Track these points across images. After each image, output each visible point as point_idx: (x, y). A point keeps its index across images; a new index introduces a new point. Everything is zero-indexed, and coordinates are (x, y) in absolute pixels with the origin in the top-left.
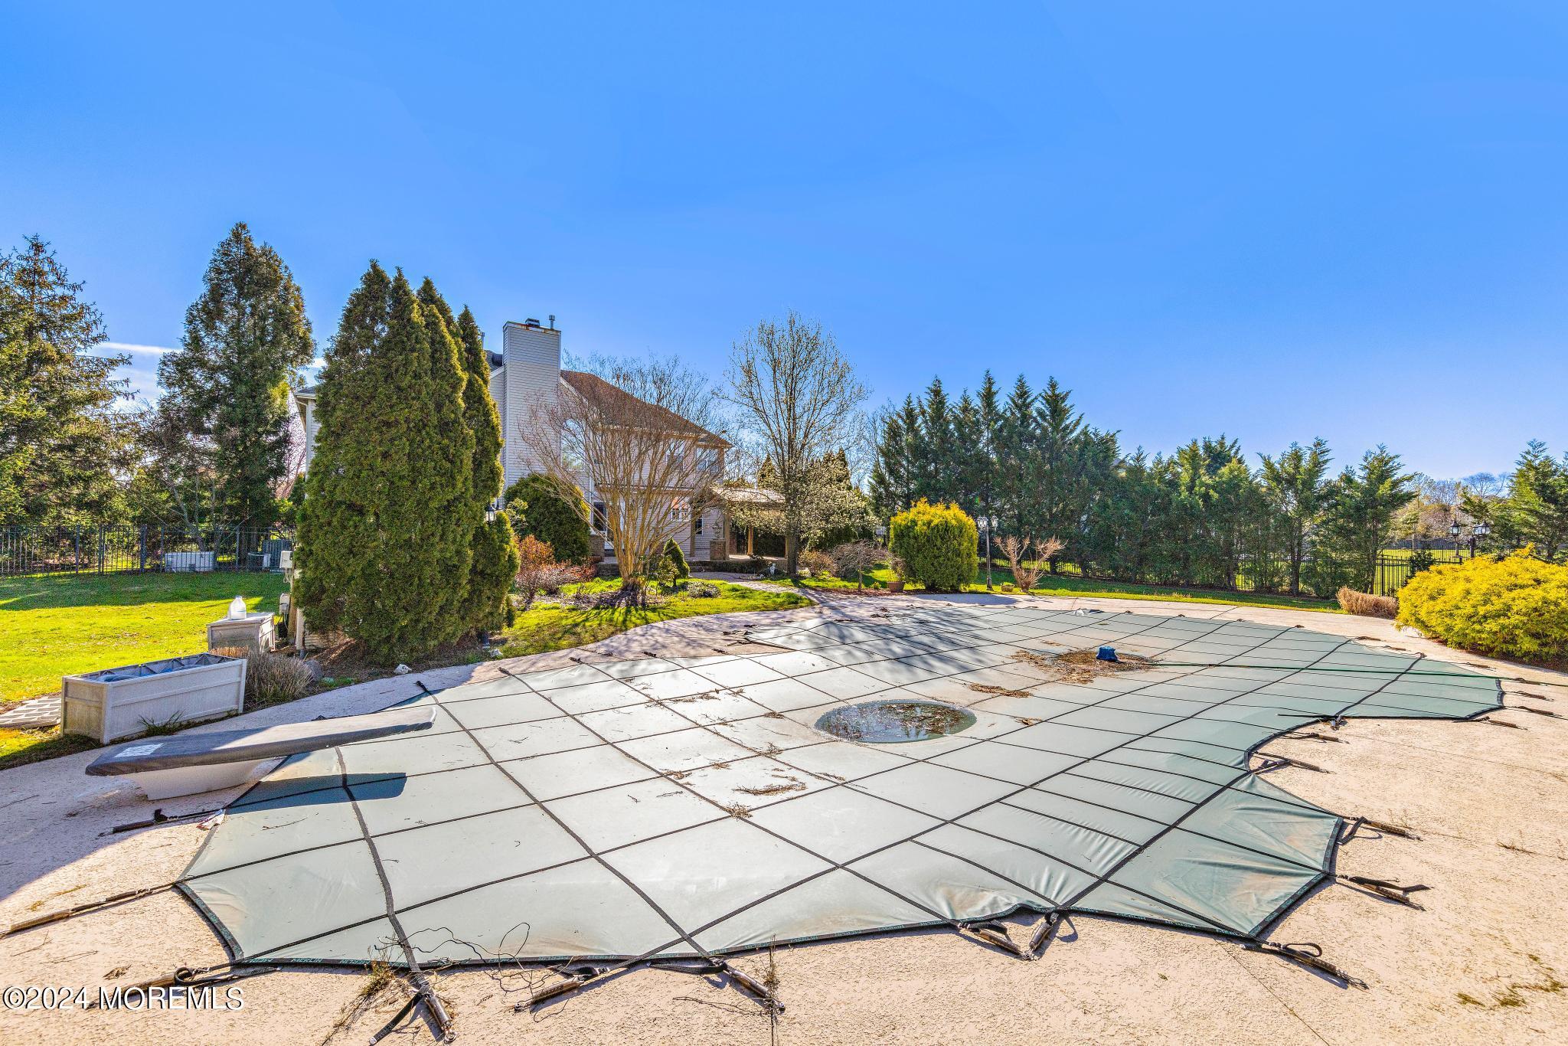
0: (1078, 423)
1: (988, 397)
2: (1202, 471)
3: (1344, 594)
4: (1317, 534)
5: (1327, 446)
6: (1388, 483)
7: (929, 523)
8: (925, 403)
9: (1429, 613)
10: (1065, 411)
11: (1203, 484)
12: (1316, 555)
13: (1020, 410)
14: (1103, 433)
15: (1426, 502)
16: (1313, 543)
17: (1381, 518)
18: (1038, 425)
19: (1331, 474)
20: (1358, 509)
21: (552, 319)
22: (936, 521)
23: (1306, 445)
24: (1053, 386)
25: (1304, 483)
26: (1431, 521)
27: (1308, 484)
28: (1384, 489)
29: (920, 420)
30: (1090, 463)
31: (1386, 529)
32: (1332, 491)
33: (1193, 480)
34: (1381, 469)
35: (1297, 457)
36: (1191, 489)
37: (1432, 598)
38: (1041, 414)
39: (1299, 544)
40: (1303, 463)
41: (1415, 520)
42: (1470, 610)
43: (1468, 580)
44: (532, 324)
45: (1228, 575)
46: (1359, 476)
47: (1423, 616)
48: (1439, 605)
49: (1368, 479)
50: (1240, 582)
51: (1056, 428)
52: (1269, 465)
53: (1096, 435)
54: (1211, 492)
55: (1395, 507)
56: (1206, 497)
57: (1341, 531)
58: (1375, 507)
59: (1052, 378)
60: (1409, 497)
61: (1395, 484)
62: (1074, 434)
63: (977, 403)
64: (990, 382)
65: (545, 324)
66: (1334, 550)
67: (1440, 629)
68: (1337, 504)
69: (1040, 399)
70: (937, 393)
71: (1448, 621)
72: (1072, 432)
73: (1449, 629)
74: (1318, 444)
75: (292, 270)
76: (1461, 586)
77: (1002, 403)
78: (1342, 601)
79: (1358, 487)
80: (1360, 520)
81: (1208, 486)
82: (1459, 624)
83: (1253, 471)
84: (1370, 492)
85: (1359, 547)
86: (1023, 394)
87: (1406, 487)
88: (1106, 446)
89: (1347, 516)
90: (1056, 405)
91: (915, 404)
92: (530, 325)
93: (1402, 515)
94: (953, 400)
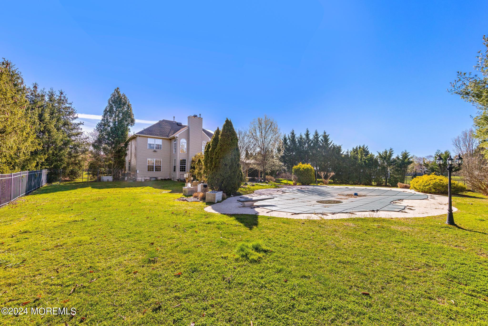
0: (331, 143)
1: (307, 135)
2: (363, 155)
3: (399, 184)
4: (391, 171)
5: (393, 150)
6: (407, 159)
7: (304, 168)
8: (290, 136)
9: (416, 186)
10: (328, 139)
11: (364, 159)
12: (391, 176)
13: (316, 139)
14: (338, 145)
15: (416, 163)
16: (390, 173)
17: (406, 167)
18: (321, 143)
19: (394, 157)
20: (400, 165)
21: (200, 115)
22: (305, 168)
23: (388, 150)
24: (325, 133)
25: (388, 159)
26: (417, 168)
27: (389, 159)
28: (406, 161)
29: (288, 141)
30: (335, 153)
31: (407, 170)
32: (394, 161)
33: (361, 158)
34: (405, 156)
35: (386, 152)
36: (361, 160)
37: (417, 183)
38: (322, 140)
39: (387, 174)
40: (388, 154)
41: (413, 168)
42: (423, 184)
43: (423, 179)
44: (195, 116)
45: (370, 181)
46: (400, 157)
47: (415, 186)
48: (418, 184)
49: (403, 158)
50: (373, 183)
51: (326, 144)
52: (380, 154)
53: (336, 146)
54: (366, 161)
55: (409, 165)
56: (365, 162)
57: (397, 170)
58: (404, 165)
59: (325, 131)
60: (412, 162)
61: (409, 159)
62: (331, 145)
63: (304, 137)
64: (308, 131)
65: (198, 116)
66: (395, 175)
67: (418, 189)
68: (396, 164)
69: (321, 136)
70: (293, 133)
71: (420, 187)
72: (330, 145)
73: (420, 188)
74: (391, 149)
75: (129, 100)
76: (422, 180)
77: (311, 137)
78: (399, 186)
79: (400, 160)
80: (401, 168)
81: (365, 159)
82: (421, 187)
83: (376, 156)
84: (403, 161)
85: (401, 174)
86: (317, 134)
87: (411, 160)
88: (339, 149)
89: (398, 167)
90: (326, 138)
91: (287, 137)
92: (195, 117)
93: (410, 167)
94: (297, 136)
